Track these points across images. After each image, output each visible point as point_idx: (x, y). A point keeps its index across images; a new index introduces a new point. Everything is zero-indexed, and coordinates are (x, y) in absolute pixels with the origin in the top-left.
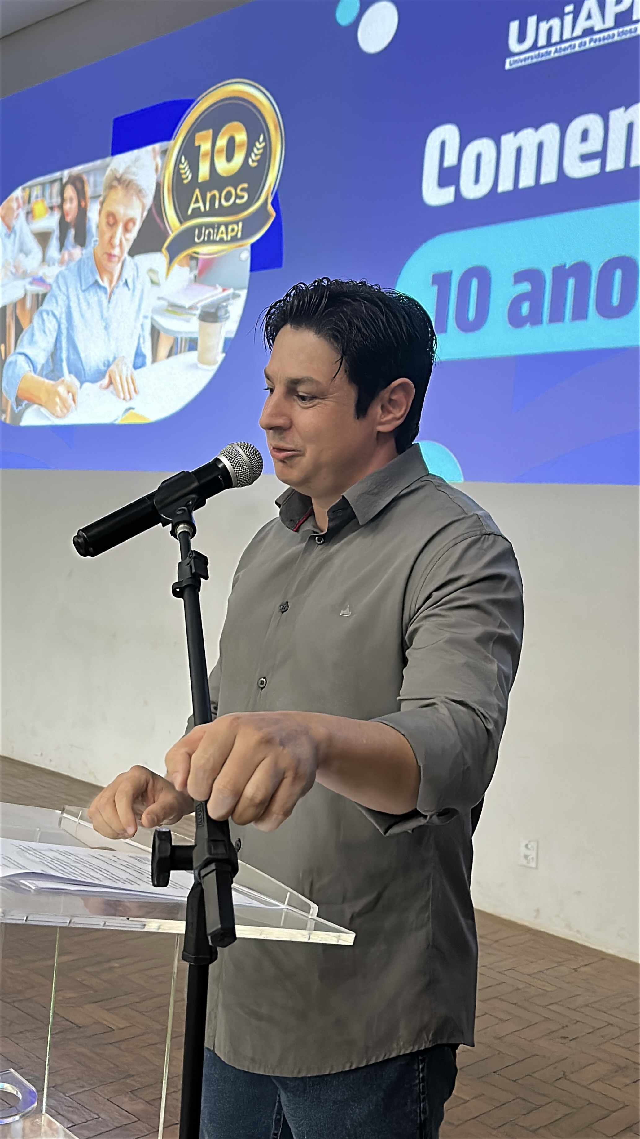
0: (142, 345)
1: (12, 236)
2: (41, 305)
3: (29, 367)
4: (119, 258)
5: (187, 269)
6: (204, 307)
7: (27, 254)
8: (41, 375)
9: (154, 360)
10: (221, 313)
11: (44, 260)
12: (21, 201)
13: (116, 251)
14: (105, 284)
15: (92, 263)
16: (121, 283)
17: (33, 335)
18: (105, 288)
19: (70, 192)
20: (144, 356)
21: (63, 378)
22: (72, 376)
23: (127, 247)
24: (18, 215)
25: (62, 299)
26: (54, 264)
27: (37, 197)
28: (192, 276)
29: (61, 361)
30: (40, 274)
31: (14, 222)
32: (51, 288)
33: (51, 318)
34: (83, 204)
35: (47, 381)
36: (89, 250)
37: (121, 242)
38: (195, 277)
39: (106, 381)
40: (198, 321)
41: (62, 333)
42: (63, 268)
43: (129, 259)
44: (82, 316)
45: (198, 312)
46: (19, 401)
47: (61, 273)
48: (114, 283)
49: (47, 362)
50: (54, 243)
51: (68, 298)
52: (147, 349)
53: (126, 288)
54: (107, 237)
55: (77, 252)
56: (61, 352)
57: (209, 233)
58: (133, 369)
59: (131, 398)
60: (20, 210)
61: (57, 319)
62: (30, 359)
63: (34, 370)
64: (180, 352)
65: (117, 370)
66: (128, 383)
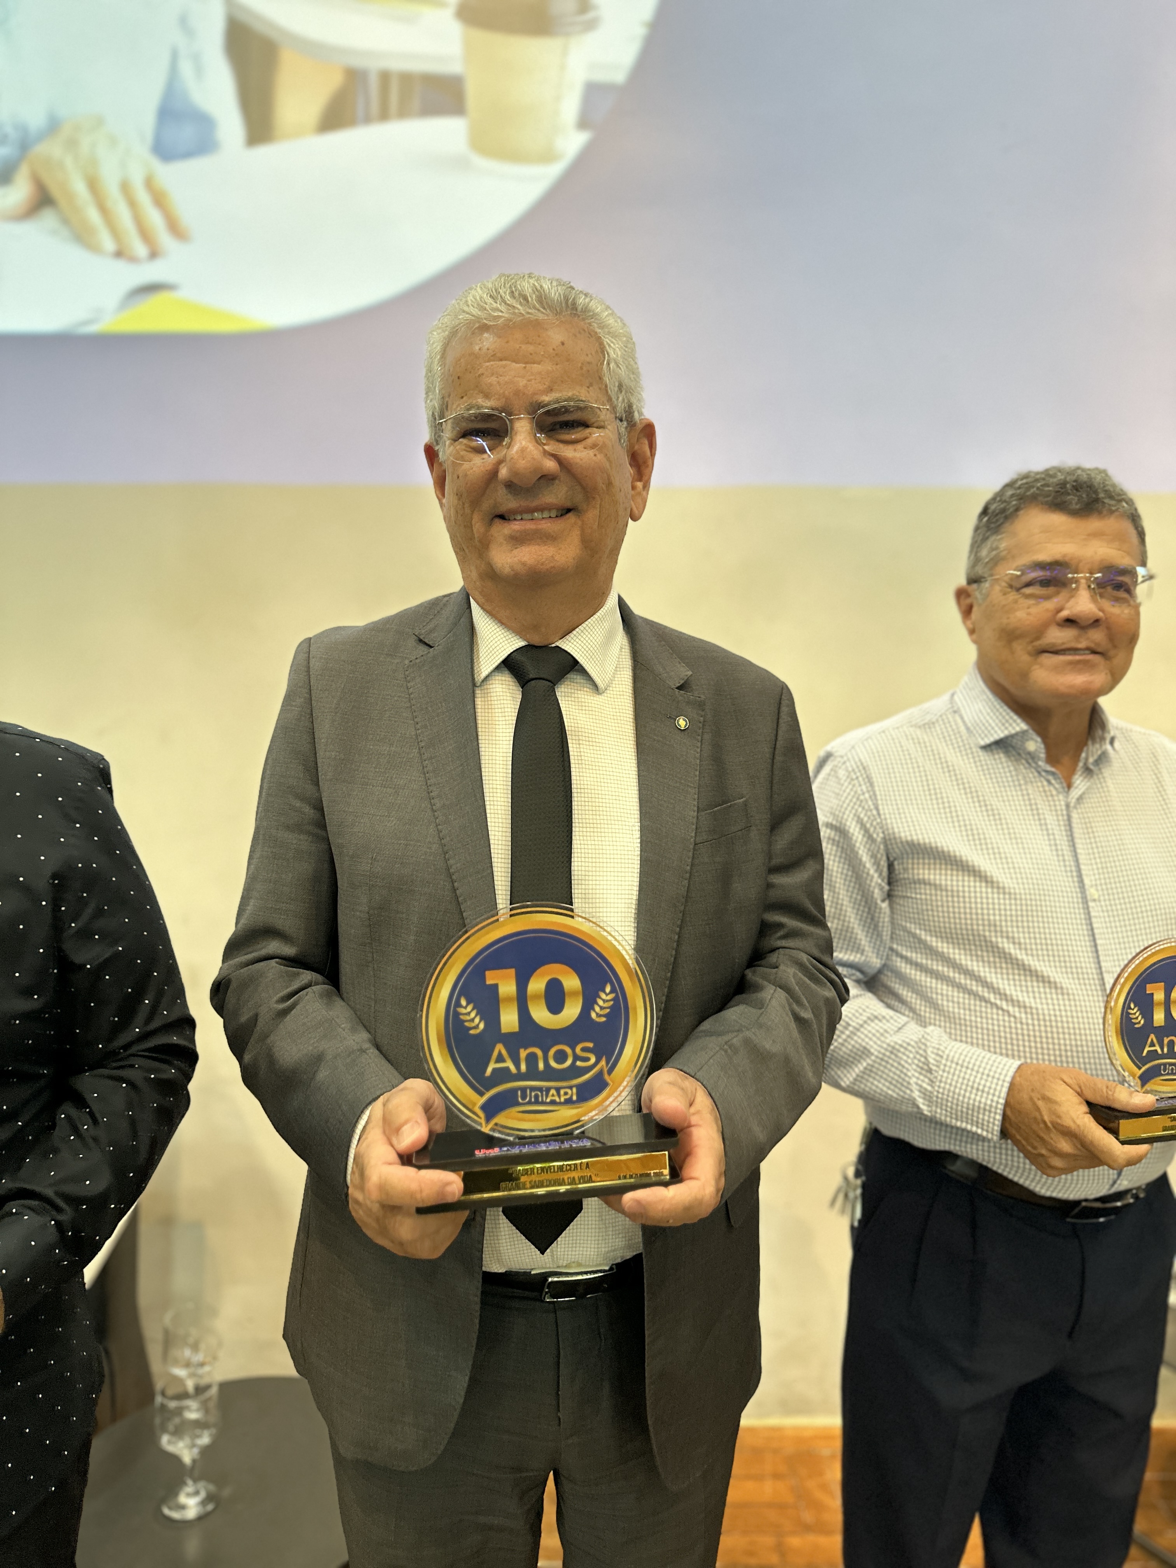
0: (191, 88)
20: (204, 122)
39: (16, 193)
40: (458, 26)
52: (216, 98)
58: (155, 160)
59: (152, 253)
64: (384, 116)
65: (69, 162)
66: (132, 204)
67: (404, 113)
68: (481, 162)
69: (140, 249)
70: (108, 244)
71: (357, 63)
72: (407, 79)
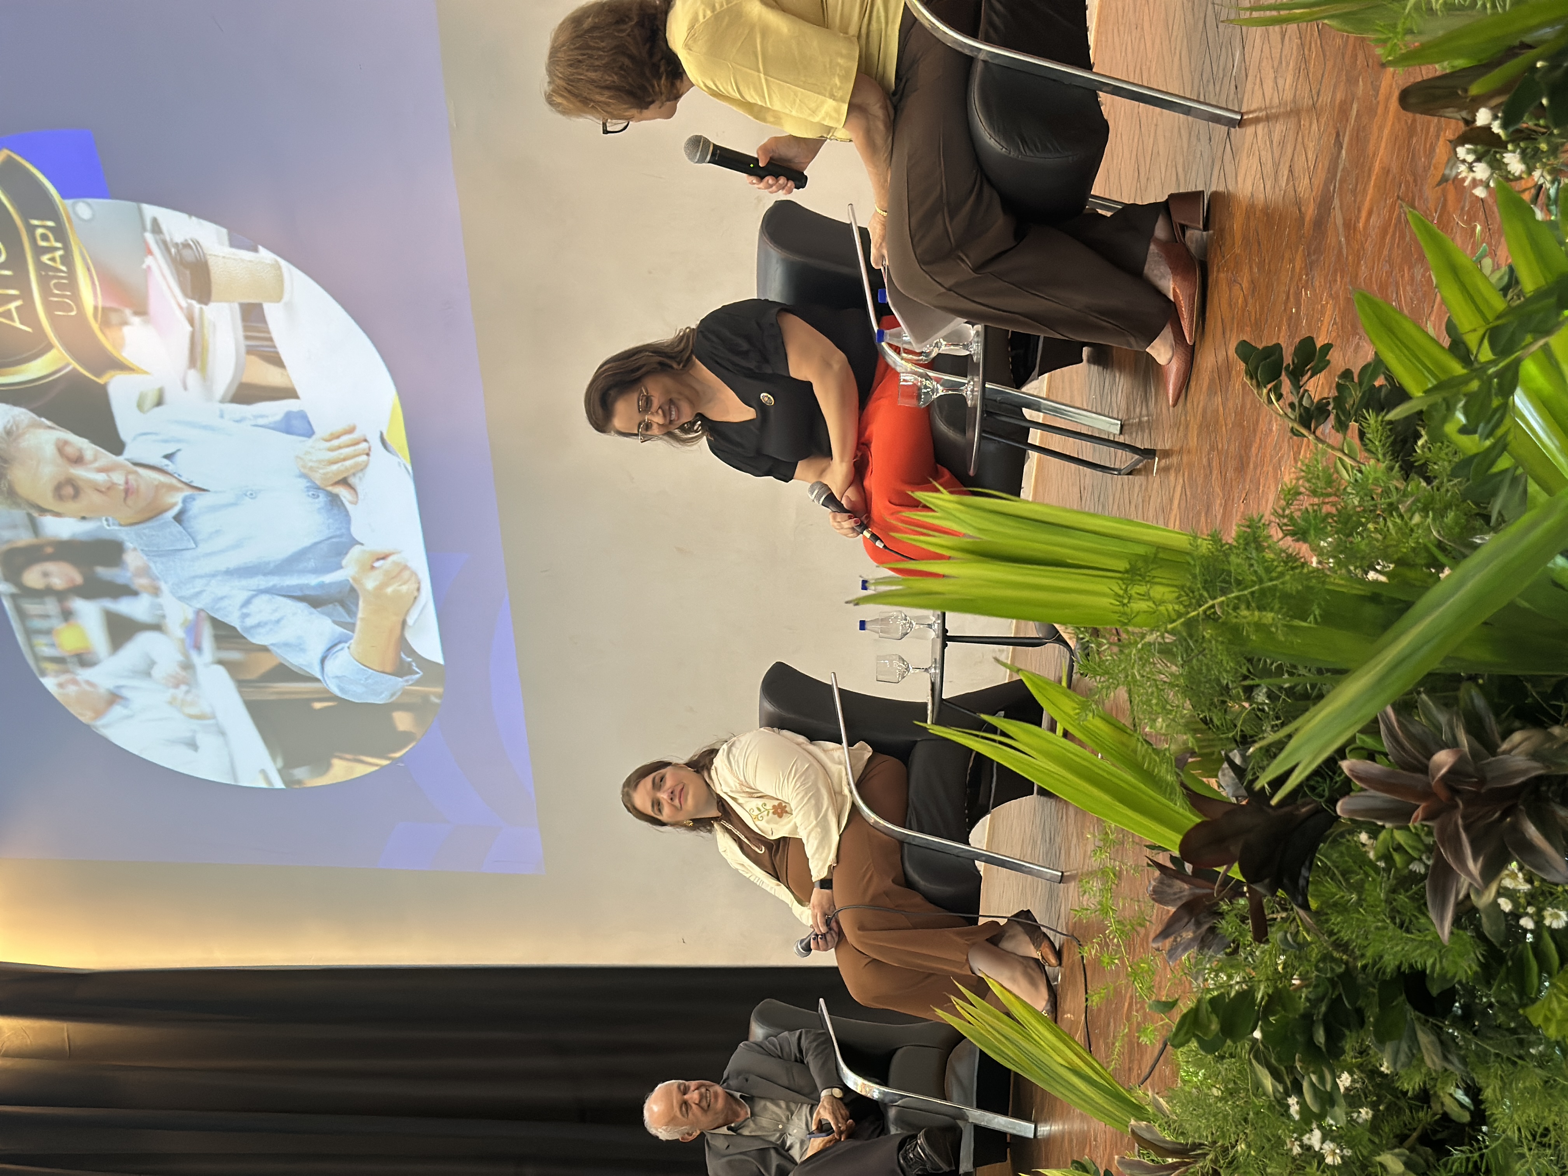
0: (271, 419)
1: (125, 693)
2: (234, 629)
3: (342, 649)
4: (129, 473)
5: (126, 330)
6: (186, 295)
7: (152, 663)
8: (351, 627)
9: (290, 393)
10: (188, 255)
11: (157, 627)
12: (63, 678)
13: (118, 478)
14: (177, 499)
15: (146, 529)
16: (170, 466)
17: (286, 645)
18: (185, 501)
19: (33, 578)
20: (289, 416)
21: (351, 581)
22: (344, 563)
23: (107, 457)
24: (88, 683)
25: (218, 588)
26: (161, 607)
27: (53, 645)
28: (136, 320)
29: (322, 585)
30: (180, 633)
31: (102, 691)
32: (202, 610)
33: (252, 608)
34: (49, 550)
35: (360, 615)
36: (126, 535)
37: (100, 470)
38: (137, 313)
39: (343, 493)
40: (212, 305)
41: (274, 586)
42: (164, 587)
43: (128, 453)
44: (237, 545)
45: (196, 306)
46: (401, 670)
47: (173, 593)
48: (174, 482)
49: (329, 615)
50: (125, 607)
51: (214, 575)
52: (275, 409)
53: (179, 455)
54: (97, 498)
55: (133, 559)
56: (307, 586)
57: (57, 286)
58: (314, 437)
59: (366, 440)
60: (79, 678)
61: (253, 597)
62: (329, 649)
63: (346, 642)
64: (271, 339)
65: (321, 471)
66: (340, 447)
67: (268, 332)
68: (286, 297)
69: (364, 445)
70: (364, 458)
71: (243, 350)
72: (246, 328)
